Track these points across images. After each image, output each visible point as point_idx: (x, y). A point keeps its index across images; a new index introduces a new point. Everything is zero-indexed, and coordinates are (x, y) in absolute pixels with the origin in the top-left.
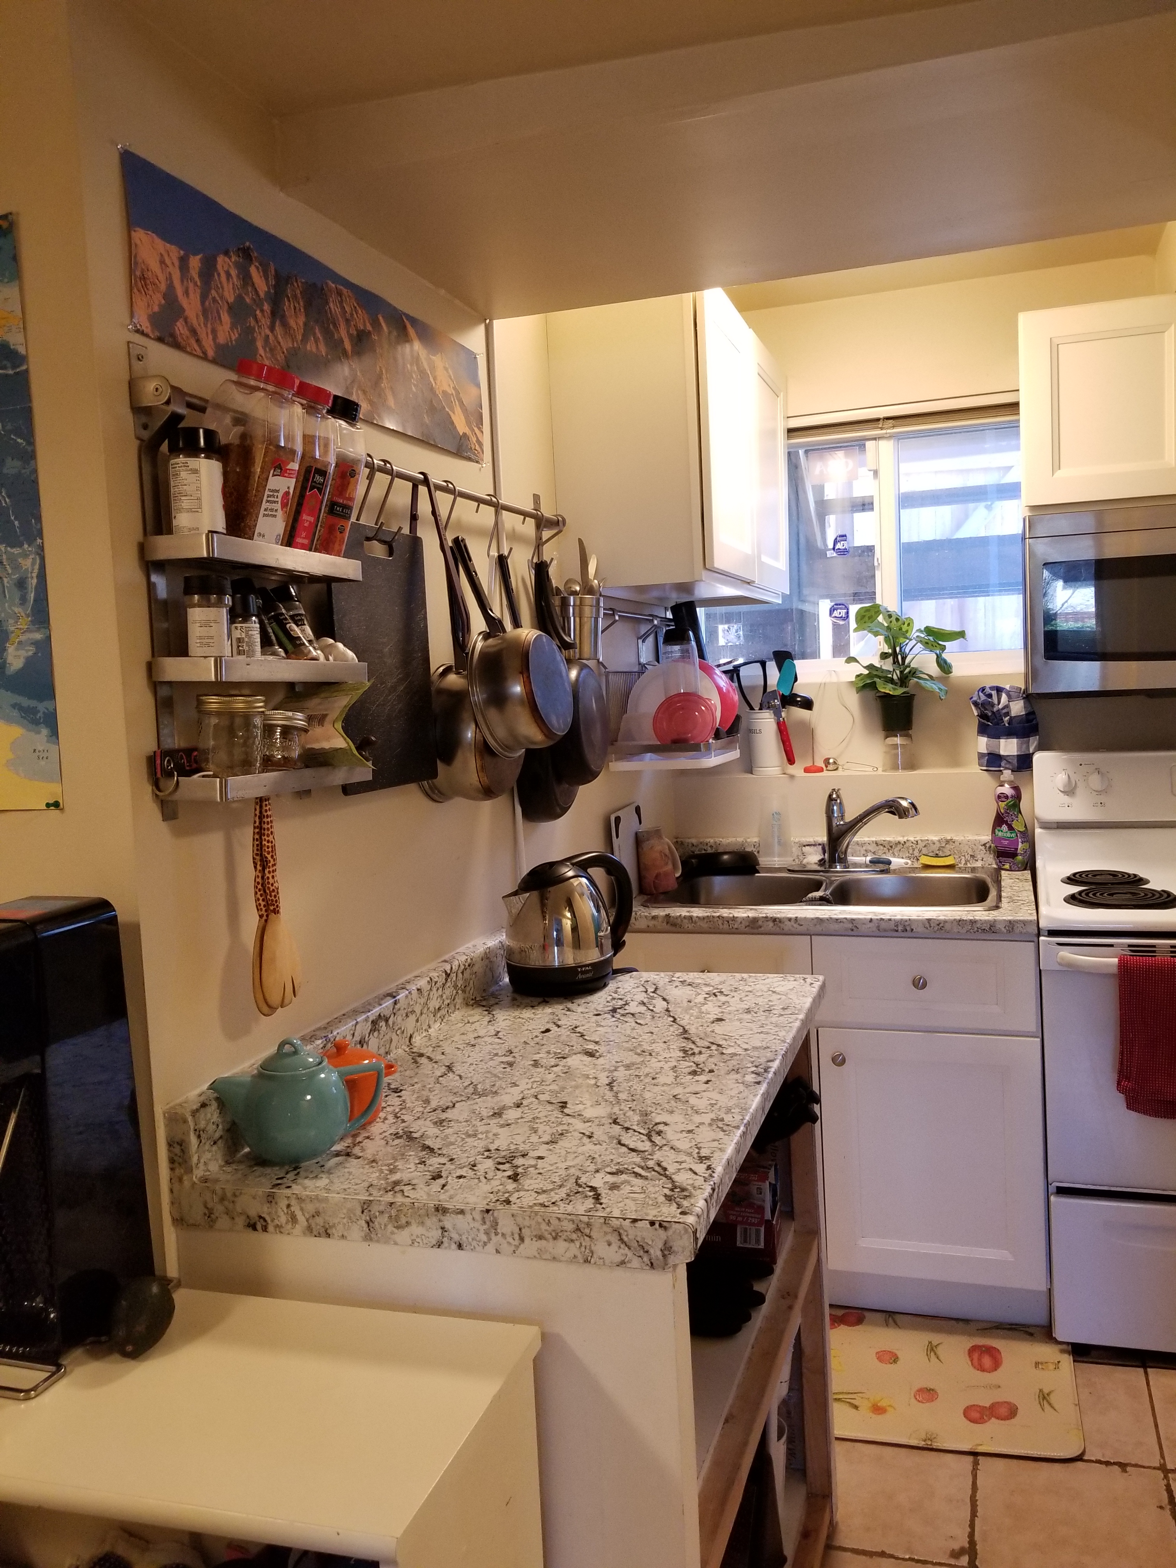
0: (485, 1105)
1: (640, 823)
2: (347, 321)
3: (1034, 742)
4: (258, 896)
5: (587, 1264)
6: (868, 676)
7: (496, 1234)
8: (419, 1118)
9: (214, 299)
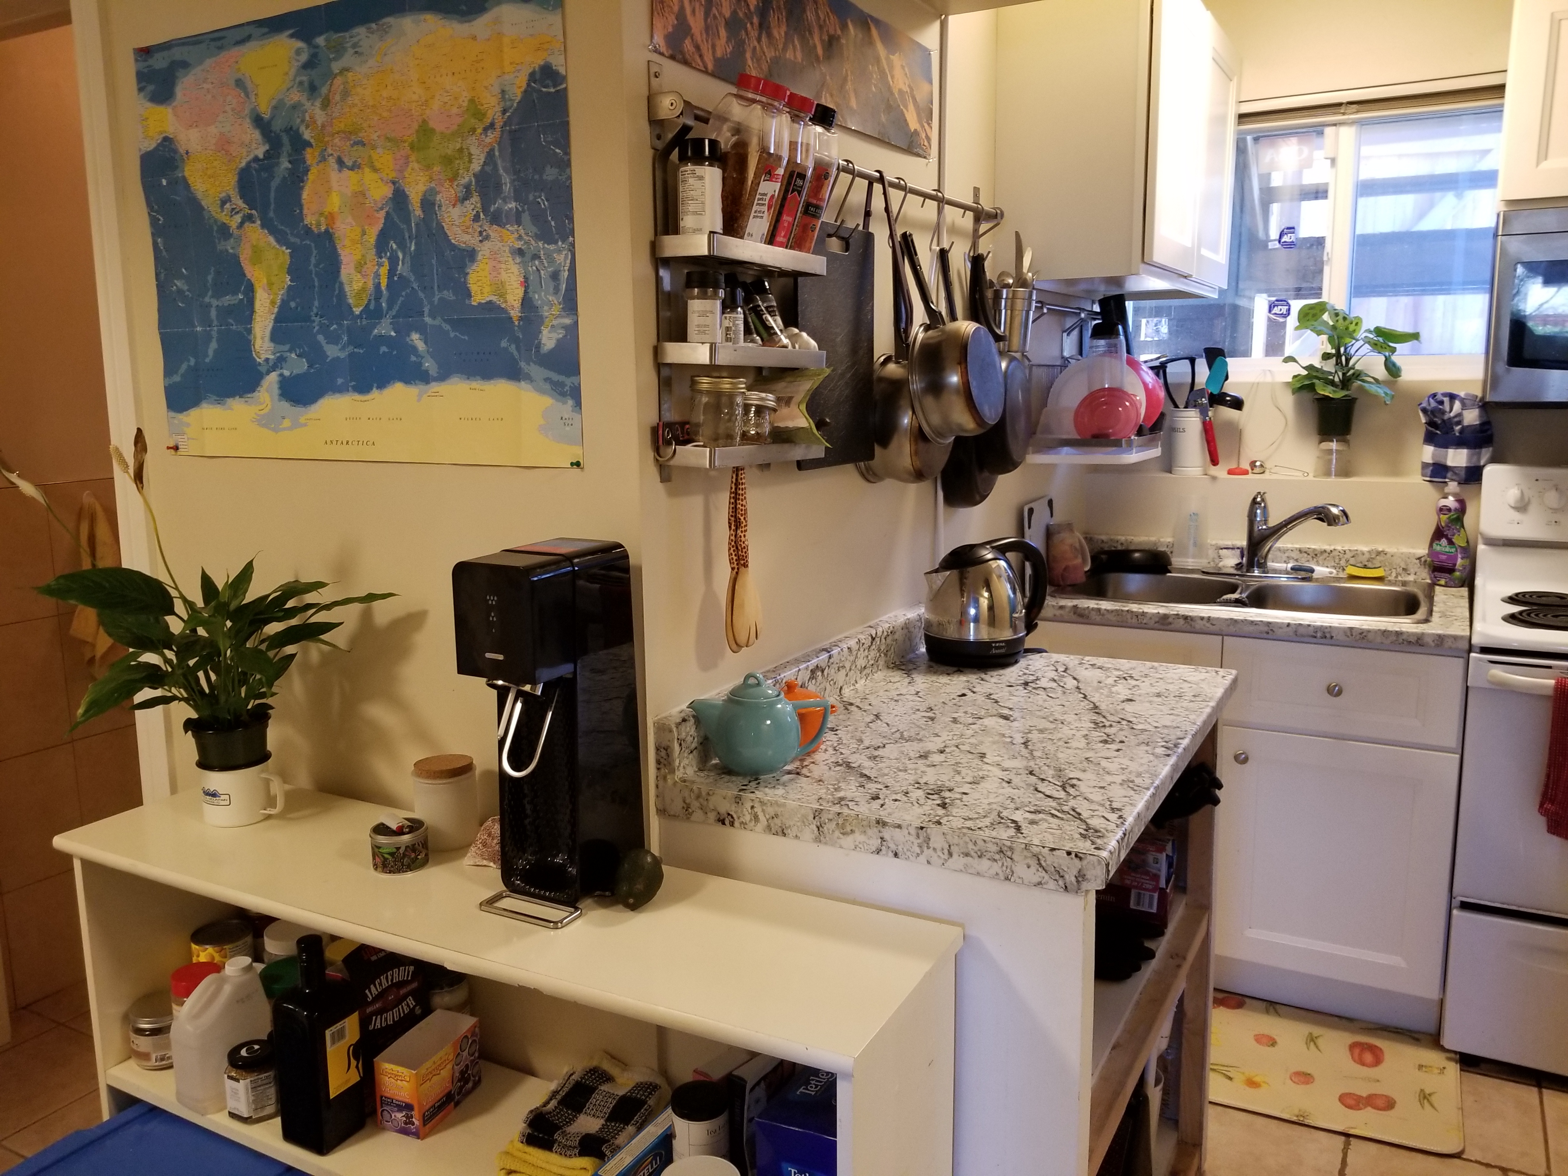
0: (913, 749)
1: (1052, 516)
2: (821, 27)
3: (1486, 453)
4: (732, 551)
5: (1007, 882)
6: (1306, 377)
7: (928, 848)
8: (855, 752)
9: (715, 16)
